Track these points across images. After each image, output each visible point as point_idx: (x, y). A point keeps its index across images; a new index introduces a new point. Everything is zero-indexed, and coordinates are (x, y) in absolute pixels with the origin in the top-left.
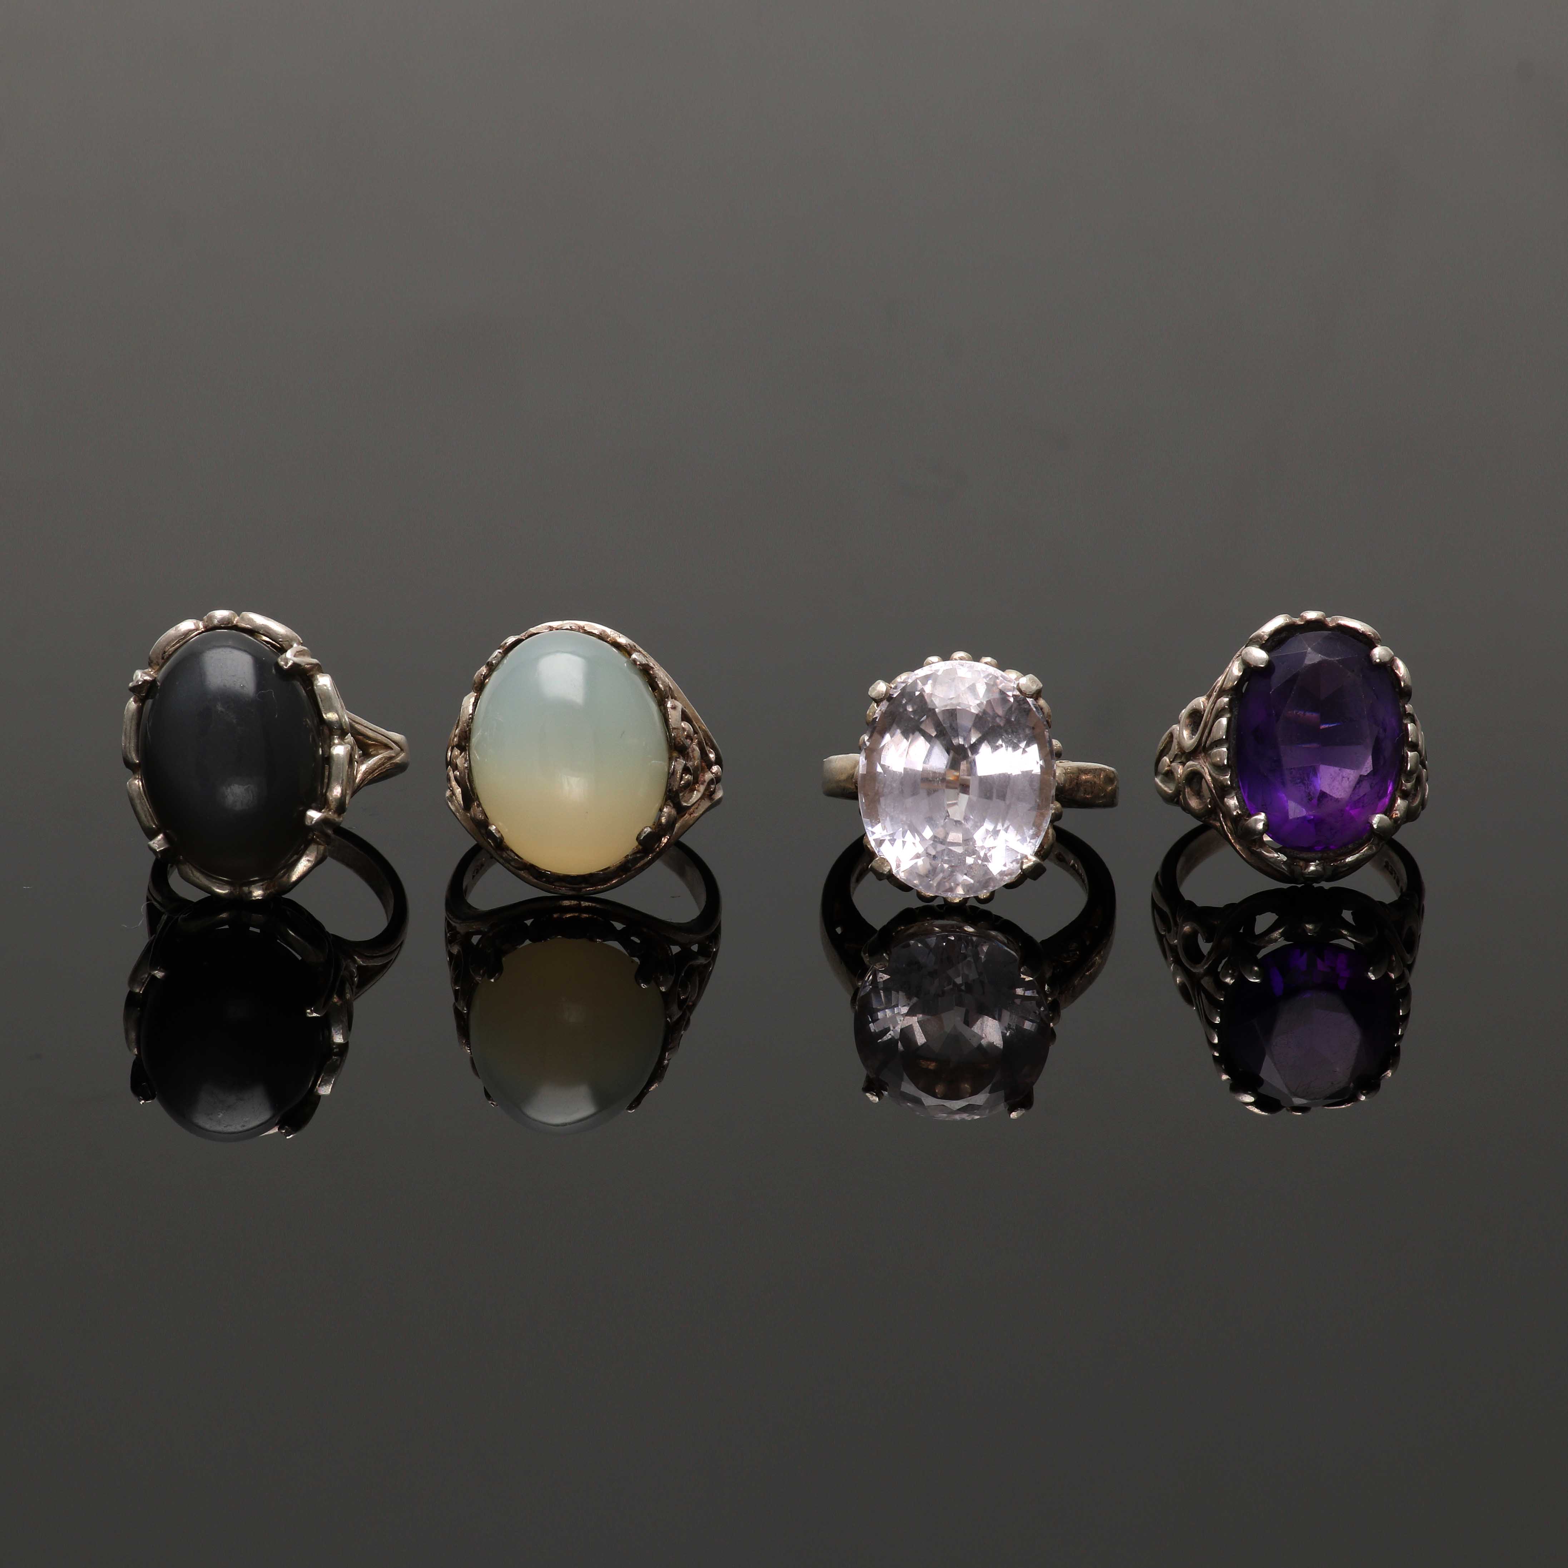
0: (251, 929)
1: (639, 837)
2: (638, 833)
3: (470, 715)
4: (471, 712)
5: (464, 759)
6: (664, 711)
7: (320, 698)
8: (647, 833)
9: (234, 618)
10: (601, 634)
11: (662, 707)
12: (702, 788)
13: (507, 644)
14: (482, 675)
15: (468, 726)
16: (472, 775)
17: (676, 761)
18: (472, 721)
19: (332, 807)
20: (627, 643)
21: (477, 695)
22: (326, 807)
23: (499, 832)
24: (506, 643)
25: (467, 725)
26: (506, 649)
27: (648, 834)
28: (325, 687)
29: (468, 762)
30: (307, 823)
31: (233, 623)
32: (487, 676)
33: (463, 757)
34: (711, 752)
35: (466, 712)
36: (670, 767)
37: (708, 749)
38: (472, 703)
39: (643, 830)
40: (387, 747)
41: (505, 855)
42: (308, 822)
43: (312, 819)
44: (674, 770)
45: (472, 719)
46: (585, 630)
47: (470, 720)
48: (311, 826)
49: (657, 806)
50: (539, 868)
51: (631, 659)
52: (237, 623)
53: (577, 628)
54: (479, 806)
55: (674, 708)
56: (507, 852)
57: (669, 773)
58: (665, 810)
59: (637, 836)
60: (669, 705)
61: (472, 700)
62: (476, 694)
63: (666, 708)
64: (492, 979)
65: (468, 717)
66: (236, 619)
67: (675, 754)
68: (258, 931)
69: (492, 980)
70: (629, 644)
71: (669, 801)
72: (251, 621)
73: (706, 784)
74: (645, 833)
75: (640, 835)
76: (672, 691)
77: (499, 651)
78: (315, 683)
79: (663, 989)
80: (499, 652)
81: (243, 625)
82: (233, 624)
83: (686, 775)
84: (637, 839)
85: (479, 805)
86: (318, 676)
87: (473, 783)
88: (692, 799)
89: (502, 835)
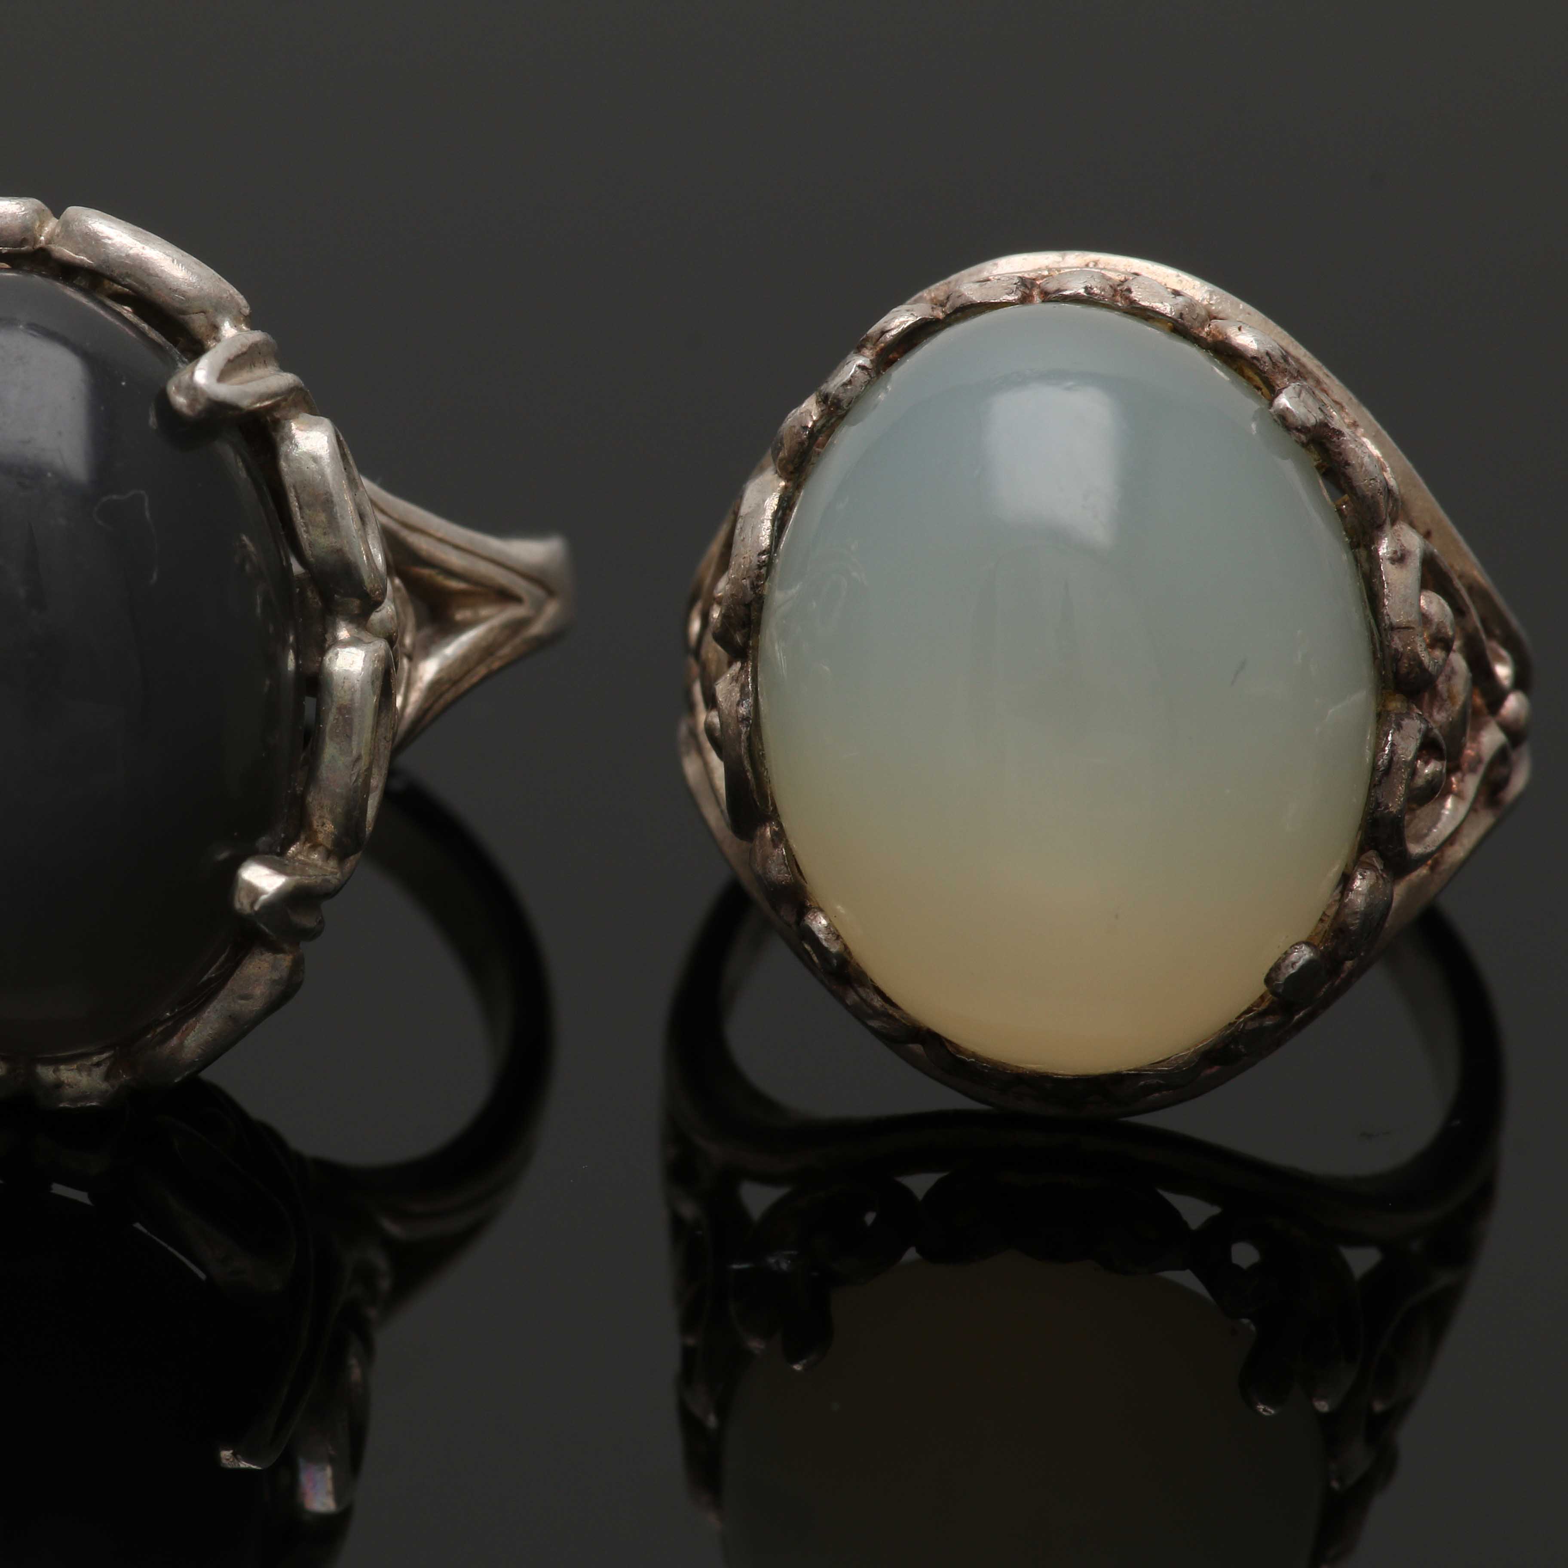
0: (58, 1189)
1: (1273, 975)
2: (1271, 964)
3: (762, 553)
4: (765, 542)
5: (737, 689)
6: (1366, 566)
7: (298, 501)
8: (1298, 965)
9: (41, 227)
10: (1181, 315)
11: (1363, 553)
12: (1471, 784)
13: (888, 336)
14: (806, 427)
15: (754, 587)
16: (761, 738)
17: (1399, 727)
18: (768, 573)
19: (321, 837)
20: (1262, 350)
21: (786, 487)
22: (303, 837)
23: (838, 937)
24: (883, 332)
25: (752, 583)
26: (882, 349)
27: (1303, 968)
28: (313, 466)
29: (751, 700)
30: (237, 906)
31: (36, 240)
32: (820, 431)
33: (735, 679)
34: (1501, 660)
35: (749, 541)
36: (1378, 749)
37: (1493, 647)
38: (769, 514)
39: (1287, 954)
40: (505, 596)
41: (852, 998)
42: (242, 903)
43: (254, 892)
44: (1391, 761)
45: (768, 565)
46: (1133, 302)
47: (763, 571)
48: (249, 915)
49: (1335, 871)
50: (957, 1047)
51: (1272, 410)
52: (49, 241)
53: (1109, 292)
54: (781, 840)
55: (1399, 558)
56: (860, 990)
57: (1374, 768)
58: (1358, 884)
59: (1266, 971)
60: (1384, 549)
61: (772, 503)
62: (783, 484)
63: (1373, 558)
64: (796, 1362)
65: (755, 560)
66: (47, 229)
67: (1396, 705)
68: (82, 1197)
69: (797, 1367)
70: (1268, 354)
71: (1371, 853)
72: (93, 240)
73: (1482, 769)
74: (1294, 964)
75: (1276, 968)
76: (1396, 500)
77: (861, 361)
78: (283, 449)
79: (1323, 1406)
80: (862, 367)
81: (66, 252)
82: (38, 246)
83: (1427, 763)
84: (1268, 980)
85: (780, 836)
86: (294, 426)
87: (763, 764)
88: (1440, 825)
89: (846, 947)
